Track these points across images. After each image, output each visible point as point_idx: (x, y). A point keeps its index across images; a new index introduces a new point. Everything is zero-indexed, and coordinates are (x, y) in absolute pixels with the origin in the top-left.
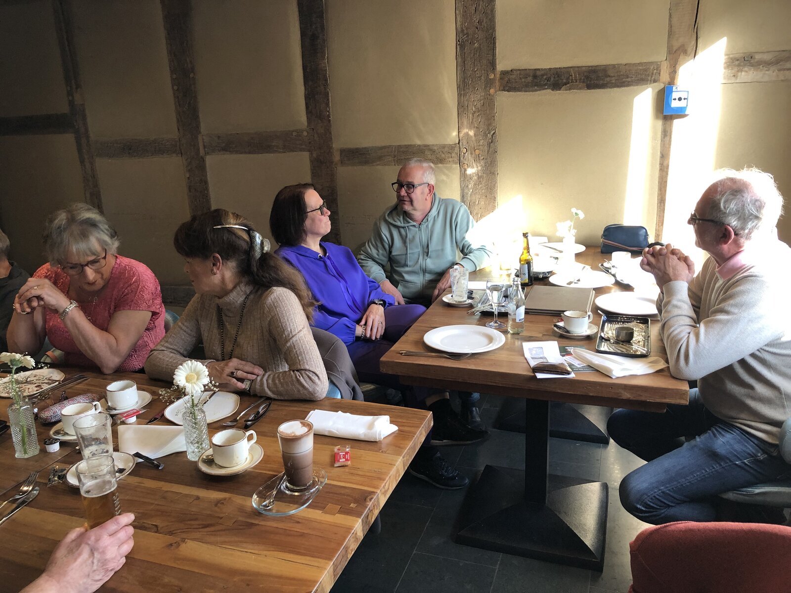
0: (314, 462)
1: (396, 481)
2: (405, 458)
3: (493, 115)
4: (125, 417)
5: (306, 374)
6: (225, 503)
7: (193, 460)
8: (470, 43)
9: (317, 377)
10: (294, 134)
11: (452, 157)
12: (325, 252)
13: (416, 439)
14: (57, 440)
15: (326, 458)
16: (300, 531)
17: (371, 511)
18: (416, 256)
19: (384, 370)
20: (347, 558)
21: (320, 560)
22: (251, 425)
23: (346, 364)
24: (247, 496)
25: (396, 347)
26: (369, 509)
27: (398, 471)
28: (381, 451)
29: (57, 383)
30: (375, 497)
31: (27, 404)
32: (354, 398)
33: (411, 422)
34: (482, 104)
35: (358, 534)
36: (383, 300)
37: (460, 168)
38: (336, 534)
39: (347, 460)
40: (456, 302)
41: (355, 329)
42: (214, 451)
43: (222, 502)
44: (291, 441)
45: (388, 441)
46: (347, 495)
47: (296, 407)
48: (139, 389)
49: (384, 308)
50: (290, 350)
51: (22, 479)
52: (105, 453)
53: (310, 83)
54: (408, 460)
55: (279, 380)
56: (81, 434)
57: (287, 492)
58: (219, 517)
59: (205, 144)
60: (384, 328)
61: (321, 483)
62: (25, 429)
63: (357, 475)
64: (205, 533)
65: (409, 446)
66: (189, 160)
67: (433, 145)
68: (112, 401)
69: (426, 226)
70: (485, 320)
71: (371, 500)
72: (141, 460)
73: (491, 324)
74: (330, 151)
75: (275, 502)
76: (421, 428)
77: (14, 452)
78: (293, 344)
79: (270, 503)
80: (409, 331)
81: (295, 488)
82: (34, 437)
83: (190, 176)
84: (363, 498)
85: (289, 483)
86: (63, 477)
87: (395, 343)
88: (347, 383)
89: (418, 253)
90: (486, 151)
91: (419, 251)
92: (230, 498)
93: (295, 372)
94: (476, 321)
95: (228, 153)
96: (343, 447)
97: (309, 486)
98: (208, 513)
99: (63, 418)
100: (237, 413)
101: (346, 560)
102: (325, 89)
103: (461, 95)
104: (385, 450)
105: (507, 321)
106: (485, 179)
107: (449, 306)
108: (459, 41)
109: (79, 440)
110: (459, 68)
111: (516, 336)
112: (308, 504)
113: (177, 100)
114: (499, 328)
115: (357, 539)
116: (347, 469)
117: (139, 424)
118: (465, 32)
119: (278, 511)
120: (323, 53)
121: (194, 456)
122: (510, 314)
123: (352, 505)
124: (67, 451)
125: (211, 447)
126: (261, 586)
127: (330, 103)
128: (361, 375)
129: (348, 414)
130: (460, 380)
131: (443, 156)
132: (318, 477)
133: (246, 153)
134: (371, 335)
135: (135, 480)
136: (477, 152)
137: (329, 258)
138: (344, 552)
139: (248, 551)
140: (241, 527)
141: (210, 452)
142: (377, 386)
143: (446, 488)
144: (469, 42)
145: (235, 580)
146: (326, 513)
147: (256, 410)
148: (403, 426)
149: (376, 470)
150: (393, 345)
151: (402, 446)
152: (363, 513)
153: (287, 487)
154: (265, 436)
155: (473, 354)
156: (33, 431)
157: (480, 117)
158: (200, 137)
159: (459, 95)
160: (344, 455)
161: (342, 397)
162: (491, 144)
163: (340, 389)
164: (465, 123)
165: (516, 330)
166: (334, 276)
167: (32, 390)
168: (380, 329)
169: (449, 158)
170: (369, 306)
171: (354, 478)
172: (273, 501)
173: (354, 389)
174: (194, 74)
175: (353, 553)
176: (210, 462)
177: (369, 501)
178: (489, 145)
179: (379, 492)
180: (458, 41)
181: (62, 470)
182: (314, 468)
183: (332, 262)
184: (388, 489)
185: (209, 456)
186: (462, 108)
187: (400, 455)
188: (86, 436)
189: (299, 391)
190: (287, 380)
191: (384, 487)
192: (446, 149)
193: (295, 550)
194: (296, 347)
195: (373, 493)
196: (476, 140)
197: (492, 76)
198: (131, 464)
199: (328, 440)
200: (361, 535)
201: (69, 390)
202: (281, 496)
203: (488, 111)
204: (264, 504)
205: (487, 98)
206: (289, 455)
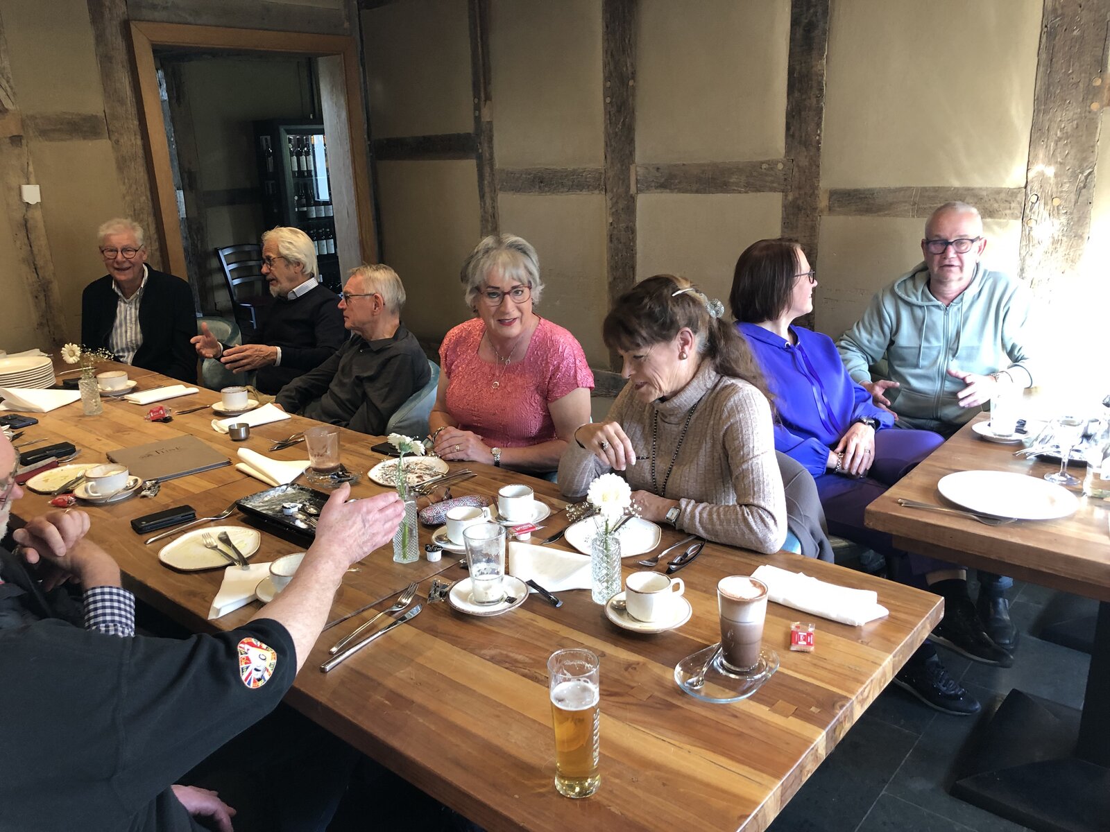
0: (764, 640)
1: (880, 688)
2: (897, 658)
3: (1092, 144)
4: (518, 531)
5: (759, 514)
6: (637, 669)
7: (599, 602)
8: (1066, 30)
9: (773, 521)
10: (764, 166)
11: (1010, 208)
12: (795, 340)
13: (916, 634)
14: (438, 547)
15: (779, 636)
16: (738, 728)
17: (840, 723)
18: (935, 353)
19: (871, 524)
20: (801, 781)
21: (764, 775)
22: (677, 570)
23: (814, 508)
24: (668, 666)
25: (893, 492)
26: (838, 720)
27: (884, 675)
28: (860, 641)
29: (440, 476)
30: (848, 705)
31: (412, 498)
32: (819, 558)
33: (908, 606)
34: (1075, 126)
35: (820, 751)
36: (875, 419)
37: (1023, 225)
38: (788, 744)
39: (809, 644)
40: (995, 435)
41: (827, 457)
42: (628, 596)
43: (634, 666)
44: (734, 605)
45: (872, 627)
46: (808, 694)
47: (738, 556)
48: (536, 498)
49: (875, 430)
50: (744, 474)
51: (399, 589)
52: (495, 573)
53: (797, 94)
54: (900, 661)
55: (719, 515)
56: (470, 546)
57: (721, 671)
58: (628, 686)
59: (639, 178)
60: (872, 460)
61: (771, 669)
62: (407, 528)
63: (822, 667)
64: (611, 703)
65: (904, 642)
66: (614, 200)
67: (981, 189)
68: (504, 509)
69: (959, 309)
70: (1043, 468)
71: (842, 707)
72: (534, 591)
73: (1053, 476)
74: (814, 192)
75: (704, 681)
76: (924, 619)
77: (393, 554)
78: (752, 467)
79: (698, 681)
80: (915, 470)
81: (732, 668)
82: (416, 541)
83: (613, 220)
84: (830, 703)
85: (725, 660)
86: (445, 595)
87: (890, 486)
88: (812, 534)
89: (938, 349)
90: (1073, 200)
91: (940, 346)
92: (644, 664)
93: (743, 507)
94: (1026, 469)
95: (668, 190)
96: (804, 624)
97: (754, 669)
98: (616, 677)
99: (448, 522)
100: (659, 550)
101: (799, 784)
102: (818, 102)
103: (1039, 111)
104: (866, 641)
105: (1084, 475)
106: (1064, 244)
107: (983, 439)
108: (1046, 26)
109: (468, 552)
110: (1041, 69)
111: (1098, 502)
112: (749, 694)
113: (608, 116)
114: (1068, 485)
115: (817, 757)
116: (808, 658)
117: (533, 543)
118: (1059, 12)
119: (707, 695)
120: (822, 50)
121: (601, 598)
122: (1090, 466)
123: (813, 709)
124: (449, 563)
125: (623, 591)
126: (682, 790)
127: (823, 123)
128: (833, 526)
129: (813, 579)
130: (992, 557)
131: (996, 205)
132: (767, 660)
133: (692, 192)
134: (850, 469)
135: (526, 615)
136: (1056, 202)
137: (800, 348)
138: (798, 772)
139: (667, 740)
140: (658, 706)
141: (622, 596)
142: (851, 543)
143: (943, 709)
144: (1065, 28)
145: (647, 773)
146: (775, 711)
147: (683, 551)
148: (896, 611)
149: (851, 666)
150: (887, 489)
151: (893, 639)
152: (829, 723)
153: (722, 664)
154: (695, 589)
155: (1020, 521)
156: (415, 533)
157: (1069, 146)
158: (632, 168)
159: (1037, 112)
160: (804, 636)
161: (802, 553)
162: (1083, 191)
163: (801, 540)
164: (1041, 155)
165: (1098, 492)
166: (806, 376)
167: (413, 479)
168: (865, 461)
169: (1006, 209)
170: (852, 424)
171: (818, 671)
172: (702, 680)
173: (821, 544)
174: (634, 82)
175: (809, 775)
176: (621, 609)
177: (838, 707)
178: (1079, 192)
179: (854, 698)
180: (1044, 26)
181: (445, 586)
182: (763, 647)
183: (804, 356)
184: (868, 697)
185: (620, 601)
186: (1038, 133)
187: (889, 651)
188: (475, 548)
189: (743, 534)
190: (729, 517)
191: (862, 693)
192: (1003, 195)
193: (730, 753)
194: (754, 473)
195: (846, 699)
196: (1057, 184)
197: (1098, 82)
198: (523, 595)
199: (781, 610)
200: (823, 754)
201: (454, 487)
202: (713, 676)
203: (1084, 138)
204: (690, 681)
205: (1086, 118)
206: (731, 622)
